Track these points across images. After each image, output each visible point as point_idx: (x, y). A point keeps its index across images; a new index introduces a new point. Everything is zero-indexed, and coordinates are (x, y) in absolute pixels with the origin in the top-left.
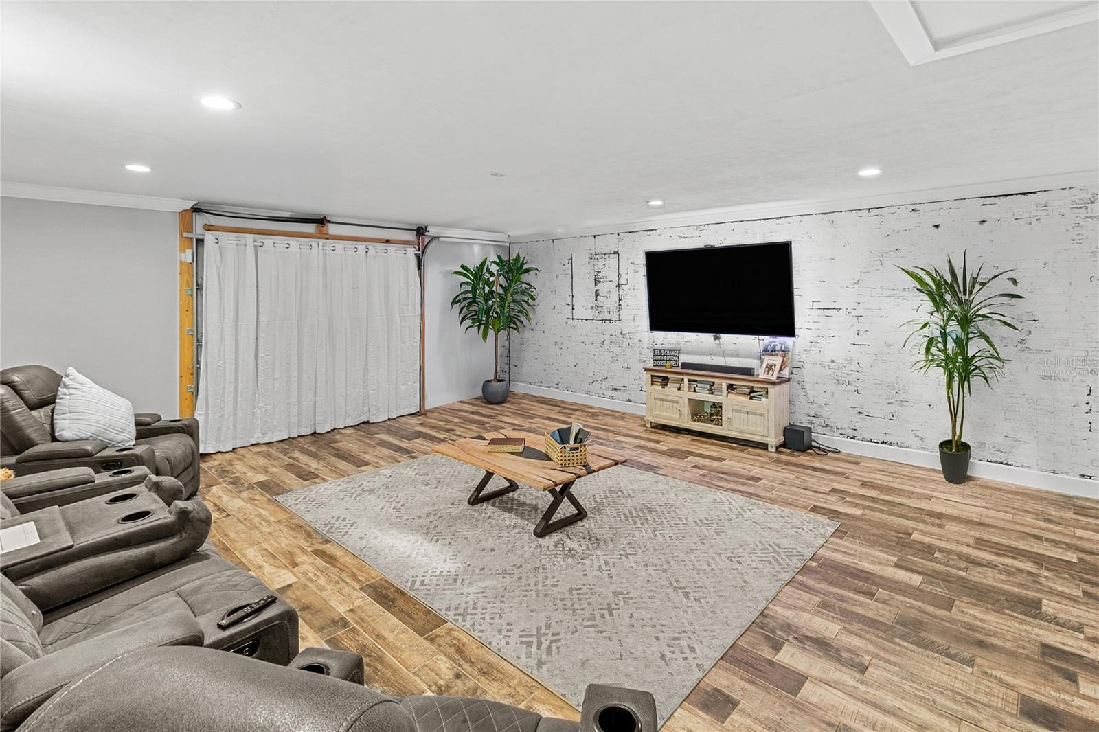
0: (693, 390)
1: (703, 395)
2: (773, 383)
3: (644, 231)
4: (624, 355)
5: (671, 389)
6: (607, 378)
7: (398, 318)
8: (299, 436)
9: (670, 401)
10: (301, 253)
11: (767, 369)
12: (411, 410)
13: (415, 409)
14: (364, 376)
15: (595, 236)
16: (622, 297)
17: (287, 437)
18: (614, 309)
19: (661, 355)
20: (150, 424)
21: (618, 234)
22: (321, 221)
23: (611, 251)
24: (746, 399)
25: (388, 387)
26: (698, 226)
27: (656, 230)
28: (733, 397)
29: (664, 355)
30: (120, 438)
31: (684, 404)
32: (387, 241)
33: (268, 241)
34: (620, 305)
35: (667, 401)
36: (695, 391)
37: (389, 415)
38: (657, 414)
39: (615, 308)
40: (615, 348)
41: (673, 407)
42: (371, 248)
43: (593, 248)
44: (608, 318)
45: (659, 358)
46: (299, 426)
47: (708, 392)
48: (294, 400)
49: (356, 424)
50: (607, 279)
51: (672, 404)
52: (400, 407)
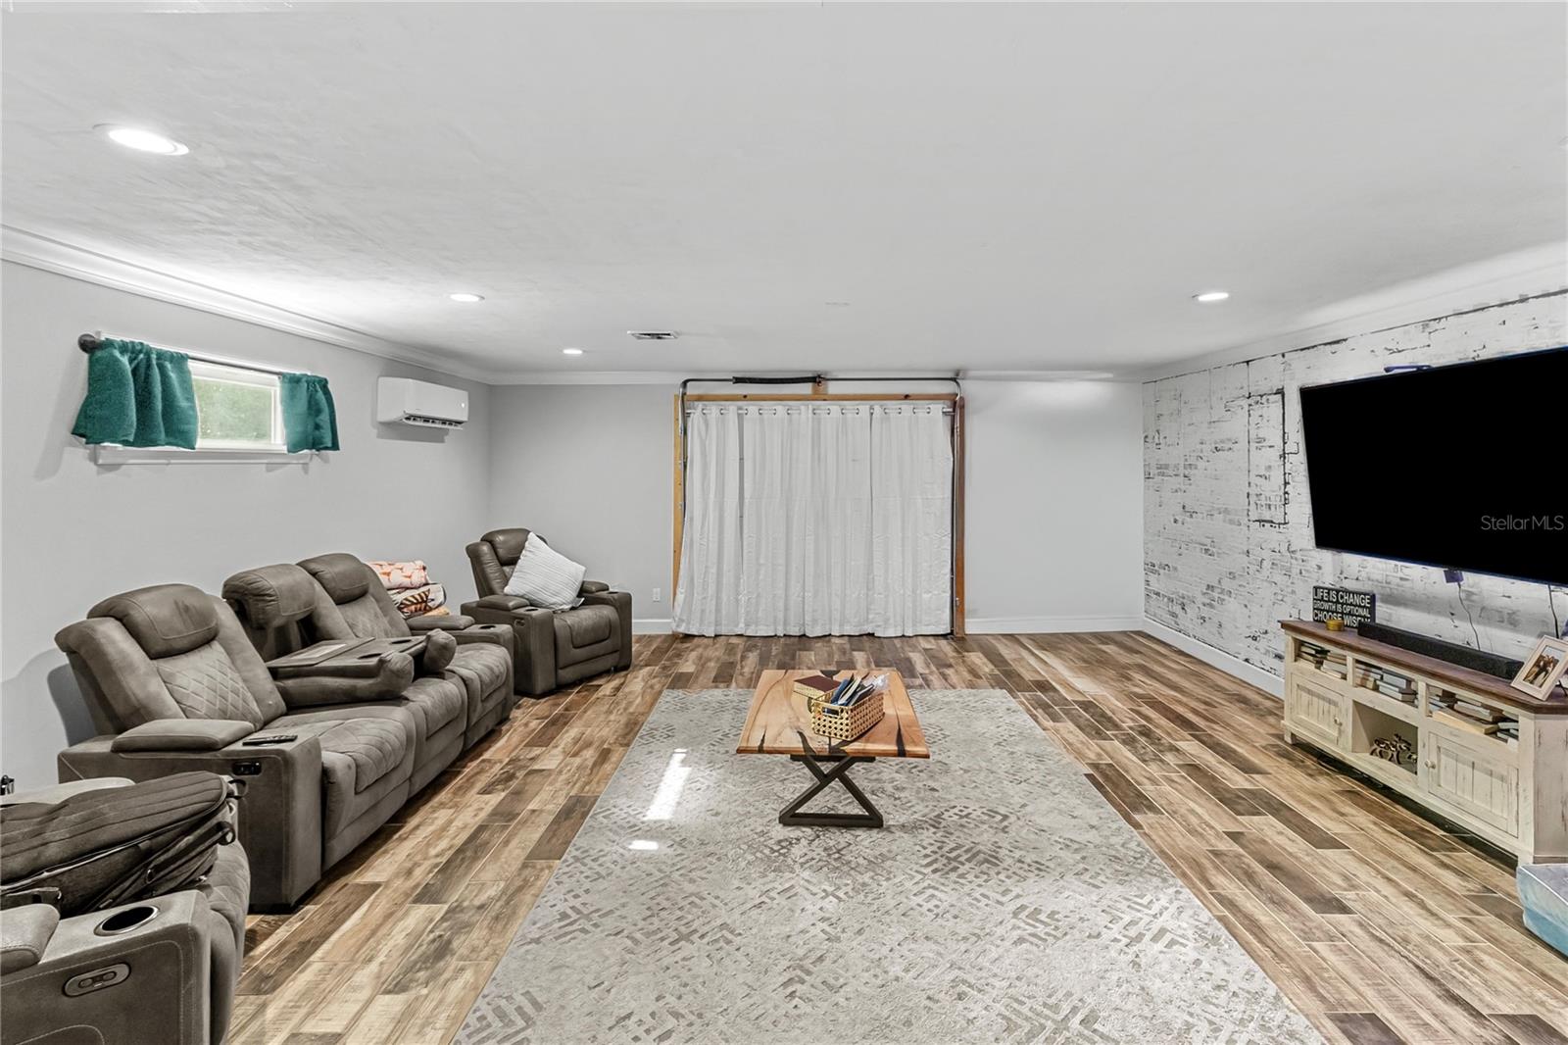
0: (1370, 685)
1: (1389, 703)
2: (1538, 709)
3: (1325, 344)
4: (1293, 592)
5: (1329, 672)
6: (1266, 632)
7: (920, 501)
8: (785, 635)
9: (1324, 699)
10: (790, 421)
11: (1536, 670)
12: (938, 629)
13: (945, 629)
14: (868, 574)
15: (1248, 362)
16: (1289, 478)
17: (773, 634)
18: (1277, 501)
19: (1329, 599)
20: (592, 593)
21: (1283, 356)
22: (816, 379)
23: (1272, 390)
24: (1476, 732)
25: (902, 592)
26: (1425, 324)
27: (1345, 340)
28: (1444, 717)
29: (1337, 602)
30: (553, 600)
31: (1347, 710)
32: (907, 397)
33: (752, 408)
34: (1286, 493)
35: (1319, 696)
36: (1376, 688)
37: (903, 631)
38: (1302, 720)
39: (1278, 499)
40: (1278, 578)
41: (1329, 712)
42: (877, 409)
43: (1245, 386)
44: (1268, 518)
45: (1326, 606)
46: (785, 623)
47: (1400, 696)
48: (780, 592)
49: (857, 634)
50: (1264, 444)
51: (1327, 705)
52: (920, 622)
